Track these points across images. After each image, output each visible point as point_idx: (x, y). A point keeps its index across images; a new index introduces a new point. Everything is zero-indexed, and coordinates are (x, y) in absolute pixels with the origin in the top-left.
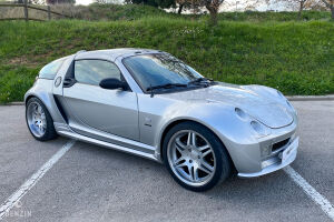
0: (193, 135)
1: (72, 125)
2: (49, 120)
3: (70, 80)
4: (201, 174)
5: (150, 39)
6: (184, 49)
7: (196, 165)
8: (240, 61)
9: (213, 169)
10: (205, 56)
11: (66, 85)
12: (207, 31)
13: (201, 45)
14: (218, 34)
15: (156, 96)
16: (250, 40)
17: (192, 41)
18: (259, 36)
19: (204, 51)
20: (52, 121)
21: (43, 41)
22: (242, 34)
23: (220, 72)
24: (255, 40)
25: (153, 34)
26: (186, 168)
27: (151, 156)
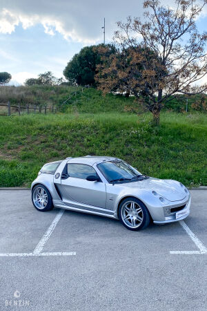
0: (133, 203)
1: (64, 200)
2: (50, 198)
3: (65, 175)
4: (137, 222)
5: (103, 137)
6: (130, 146)
7: (135, 218)
8: (175, 158)
9: (142, 219)
10: (147, 152)
11: (63, 178)
12: (150, 131)
13: (145, 144)
14: (158, 134)
15: (115, 185)
16: (185, 140)
17: (137, 140)
18: (193, 136)
19: (146, 148)
20: (52, 199)
21: (12, 137)
22: (179, 134)
23: (159, 166)
24: (190, 139)
25: (105, 133)
26: (130, 220)
27: (112, 216)
